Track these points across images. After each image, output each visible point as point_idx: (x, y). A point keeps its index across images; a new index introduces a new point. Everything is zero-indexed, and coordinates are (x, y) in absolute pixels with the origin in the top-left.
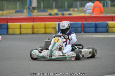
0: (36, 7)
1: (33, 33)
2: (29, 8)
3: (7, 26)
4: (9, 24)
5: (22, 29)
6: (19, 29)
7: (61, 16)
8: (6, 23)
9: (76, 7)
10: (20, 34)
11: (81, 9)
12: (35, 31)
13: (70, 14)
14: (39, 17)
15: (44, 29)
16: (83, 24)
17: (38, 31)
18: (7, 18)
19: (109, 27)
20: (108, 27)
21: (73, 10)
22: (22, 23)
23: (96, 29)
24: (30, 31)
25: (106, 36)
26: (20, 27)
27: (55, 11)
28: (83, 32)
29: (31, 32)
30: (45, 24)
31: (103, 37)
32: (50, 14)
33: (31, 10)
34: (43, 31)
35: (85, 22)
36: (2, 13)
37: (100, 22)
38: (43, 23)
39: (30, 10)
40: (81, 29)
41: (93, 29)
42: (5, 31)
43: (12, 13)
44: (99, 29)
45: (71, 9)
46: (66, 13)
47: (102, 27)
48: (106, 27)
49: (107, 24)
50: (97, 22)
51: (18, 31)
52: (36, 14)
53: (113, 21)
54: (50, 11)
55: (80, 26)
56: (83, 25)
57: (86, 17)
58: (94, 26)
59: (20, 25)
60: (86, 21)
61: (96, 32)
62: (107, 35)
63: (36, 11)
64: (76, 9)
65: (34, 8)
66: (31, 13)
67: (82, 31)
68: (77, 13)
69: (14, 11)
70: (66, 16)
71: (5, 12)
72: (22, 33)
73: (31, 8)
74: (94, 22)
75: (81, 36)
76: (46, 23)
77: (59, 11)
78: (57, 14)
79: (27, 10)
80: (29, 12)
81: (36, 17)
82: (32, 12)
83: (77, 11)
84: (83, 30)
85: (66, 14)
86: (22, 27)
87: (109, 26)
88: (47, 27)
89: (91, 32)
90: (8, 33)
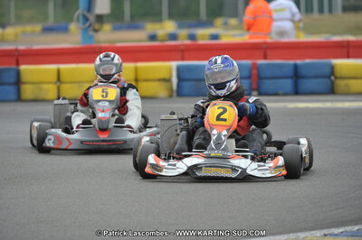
0: (107, 16)
2: (86, 19)
3: (18, 73)
4: (23, 67)
5: (65, 83)
6: (55, 83)
7: (188, 42)
8: (14, 66)
13: (215, 37)
14: (120, 44)
16: (255, 66)
18: (16, 50)
19: (336, 78)
20: (333, 78)
21: (226, 24)
22: (62, 66)
23: (298, 83)
25: (328, 105)
26: (59, 79)
27: (169, 26)
28: (255, 93)
30: (136, 69)
32: (153, 37)
33: (90, 25)
35: (261, 62)
37: (307, 61)
38: (130, 65)
39: (88, 24)
40: (251, 85)
41: (288, 84)
42: (11, 90)
43: (33, 33)
44: (306, 84)
45: (219, 21)
46: (203, 34)
47: (317, 77)
48: (329, 77)
49: (332, 68)
50: (299, 62)
51: (51, 91)
53: (348, 57)
54: (151, 28)
55: (245, 73)
56: (255, 72)
58: (290, 72)
59: (59, 71)
60: (265, 58)
61: (296, 92)
62: (332, 101)
63: (107, 27)
64: (233, 22)
65: (100, 18)
66: (91, 33)
67: (252, 90)
68: (237, 32)
70: (201, 42)
71: (10, 31)
73: (92, 18)
74: (292, 62)
76: (140, 65)
77: (181, 26)
78: (173, 37)
79: (81, 25)
80: (85, 30)
81: (107, 45)
82: (96, 31)
83: (235, 28)
84: (254, 86)
85: (203, 37)
86: (62, 79)
87: (338, 72)
88: (141, 76)
89: (281, 92)
90: (19, 98)
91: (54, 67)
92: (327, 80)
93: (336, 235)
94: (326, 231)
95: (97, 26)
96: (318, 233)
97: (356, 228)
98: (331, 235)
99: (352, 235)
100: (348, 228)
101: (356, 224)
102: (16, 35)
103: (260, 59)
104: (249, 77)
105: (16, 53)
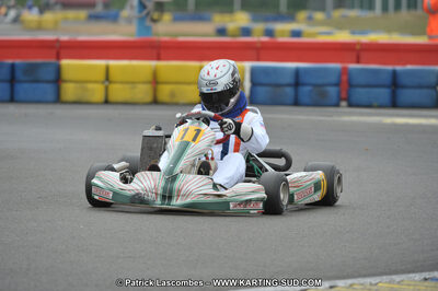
0: (168, 3)
1: (156, 102)
2: (143, 6)
3: (58, 70)
4: (64, 62)
5: (115, 82)
6: (103, 83)
7: (265, 39)
8: (53, 61)
9: (322, 8)
10: (107, 102)
11: (337, 14)
12: (165, 92)
13: (297, 34)
14: (181, 39)
16: (345, 71)
17: (172, 94)
18: (57, 41)
21: (310, 18)
22: (112, 63)
23: (395, 94)
24: (143, 92)
25: (433, 121)
26: (107, 78)
27: (241, 19)
28: (344, 103)
29: (149, 98)
31: (420, 125)
32: (222, 32)
33: (148, 14)
35: (353, 66)
36: (40, 23)
37: (409, 67)
38: (194, 64)
39: (145, 12)
40: (339, 93)
41: (384, 94)
42: (49, 89)
43: (77, 20)
44: (406, 95)
45: (302, 15)
46: (283, 29)
47: (420, 87)
48: (435, 87)
49: (437, 77)
50: (398, 68)
51: (97, 92)
52: (167, 28)
54: (219, 20)
55: (333, 79)
56: (345, 78)
57: (358, 47)
58: (387, 80)
59: (107, 69)
60: (358, 62)
61: (394, 104)
62: (436, 117)
63: (167, 17)
64: (319, 16)
65: (160, 6)
66: (148, 23)
67: (341, 99)
69: (83, 14)
70: (281, 39)
71: (49, 17)
72: (112, 98)
73: (150, 5)
74: (390, 68)
75: (336, 118)
77: (255, 19)
78: (246, 32)
79: (136, 13)
80: (141, 20)
81: (166, 39)
82: (154, 21)
83: (322, 23)
84: (344, 95)
85: (283, 33)
86: (112, 77)
89: (375, 104)
90: (58, 99)
91: (102, 63)
92: (431, 91)
94: (426, 275)
95: (156, 16)
96: (418, 277)
98: (432, 279)
102: (56, 23)
103: (351, 62)
104: (337, 85)
105: (57, 45)
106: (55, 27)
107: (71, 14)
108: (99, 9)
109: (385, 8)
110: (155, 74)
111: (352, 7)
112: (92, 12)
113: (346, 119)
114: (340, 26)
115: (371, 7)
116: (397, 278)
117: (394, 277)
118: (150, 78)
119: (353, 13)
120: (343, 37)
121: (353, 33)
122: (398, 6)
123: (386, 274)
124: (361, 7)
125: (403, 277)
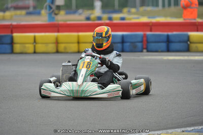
0: (62, 6)
1: (57, 52)
2: (51, 8)
3: (12, 38)
4: (15, 35)
5: (38, 43)
6: (33, 44)
7: (108, 21)
8: (10, 34)
9: (134, 6)
10: (35, 52)
11: (142, 9)
12: (62, 47)
13: (123, 19)
14: (69, 22)
15: (76, 45)
16: (145, 35)
17: (65, 48)
18: (11, 25)
19: (191, 43)
20: (189, 43)
21: (129, 12)
22: (37, 34)
23: (169, 46)
24: (51, 47)
25: (186, 58)
26: (35, 41)
28: (145, 51)
29: (54, 50)
30: (78, 36)
31: (180, 60)
32: (88, 19)
33: (53, 11)
34: (74, 47)
36: (3, 16)
37: (175, 33)
38: (75, 34)
39: (52, 10)
40: (143, 46)
41: (163, 45)
42: (8, 47)
44: (173, 46)
45: (125, 10)
46: (116, 17)
47: (180, 42)
48: (186, 42)
49: (188, 37)
50: (170, 33)
51: (30, 48)
53: (197, 31)
55: (140, 39)
56: (145, 39)
57: (151, 24)
58: (165, 39)
59: (35, 37)
60: (151, 31)
61: (168, 50)
62: (188, 56)
63: (62, 12)
64: (133, 10)
65: (59, 8)
66: (53, 15)
67: (143, 48)
68: (135, 16)
69: (24, 12)
70: (115, 21)
71: (8, 14)
72: (38, 50)
73: (54, 7)
74: (166, 33)
75: (141, 58)
76: (81, 34)
77: (104, 13)
78: (99, 18)
79: (48, 11)
80: (50, 14)
81: (62, 22)
82: (56, 14)
83: (134, 14)
84: (145, 47)
85: (116, 19)
86: (37, 41)
87: (192, 39)
88: (81, 40)
89: (160, 50)
90: (12, 52)
91: (32, 34)
92: (185, 44)
93: (189, 131)
94: (183, 129)
95: (57, 12)
96: (179, 130)
97: (200, 127)
98: (186, 131)
99: (198, 131)
100: (196, 128)
101: (201, 125)
102: (11, 16)
103: (148, 31)
104: (142, 42)
105: (11, 27)
106: (11, 18)
107: (18, 12)
108: (31, 9)
109: (164, 6)
110: (57, 39)
111: (148, 5)
112: (28, 11)
113: (146, 58)
114: (143, 15)
115: (157, 5)
116: (170, 131)
117: (168, 131)
118: (55, 41)
119: (149, 9)
120: (144, 20)
121: (149, 18)
122: (170, 5)
123: (165, 129)
124: (153, 5)
125: (173, 130)
